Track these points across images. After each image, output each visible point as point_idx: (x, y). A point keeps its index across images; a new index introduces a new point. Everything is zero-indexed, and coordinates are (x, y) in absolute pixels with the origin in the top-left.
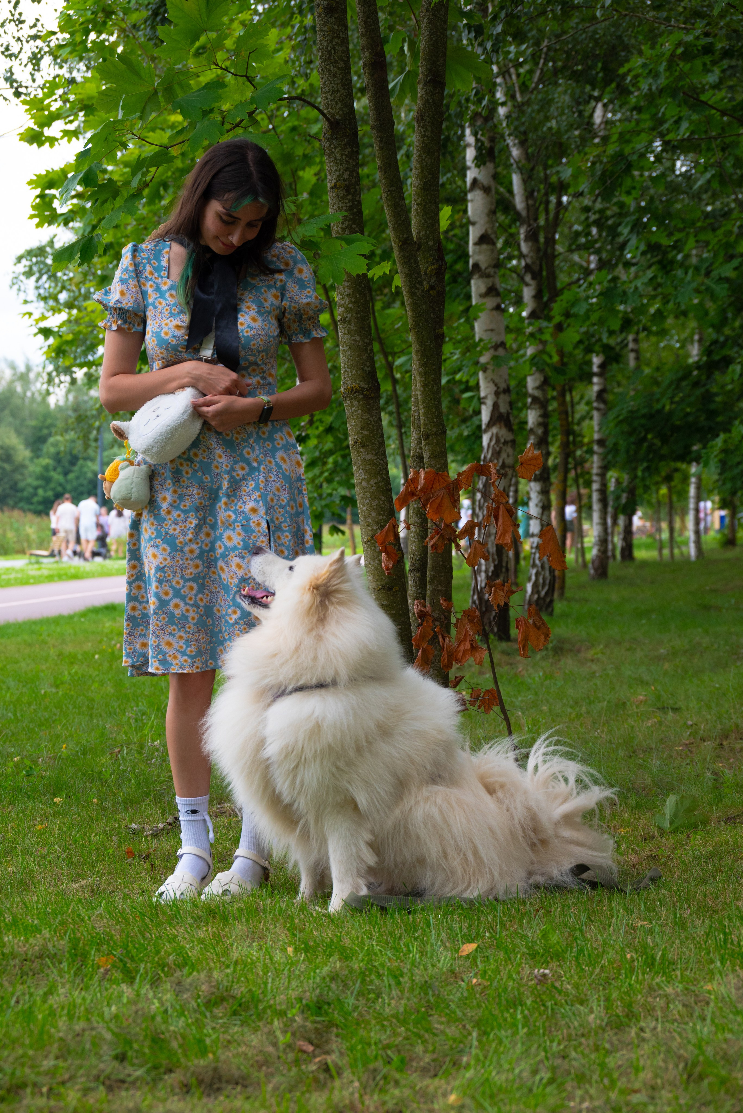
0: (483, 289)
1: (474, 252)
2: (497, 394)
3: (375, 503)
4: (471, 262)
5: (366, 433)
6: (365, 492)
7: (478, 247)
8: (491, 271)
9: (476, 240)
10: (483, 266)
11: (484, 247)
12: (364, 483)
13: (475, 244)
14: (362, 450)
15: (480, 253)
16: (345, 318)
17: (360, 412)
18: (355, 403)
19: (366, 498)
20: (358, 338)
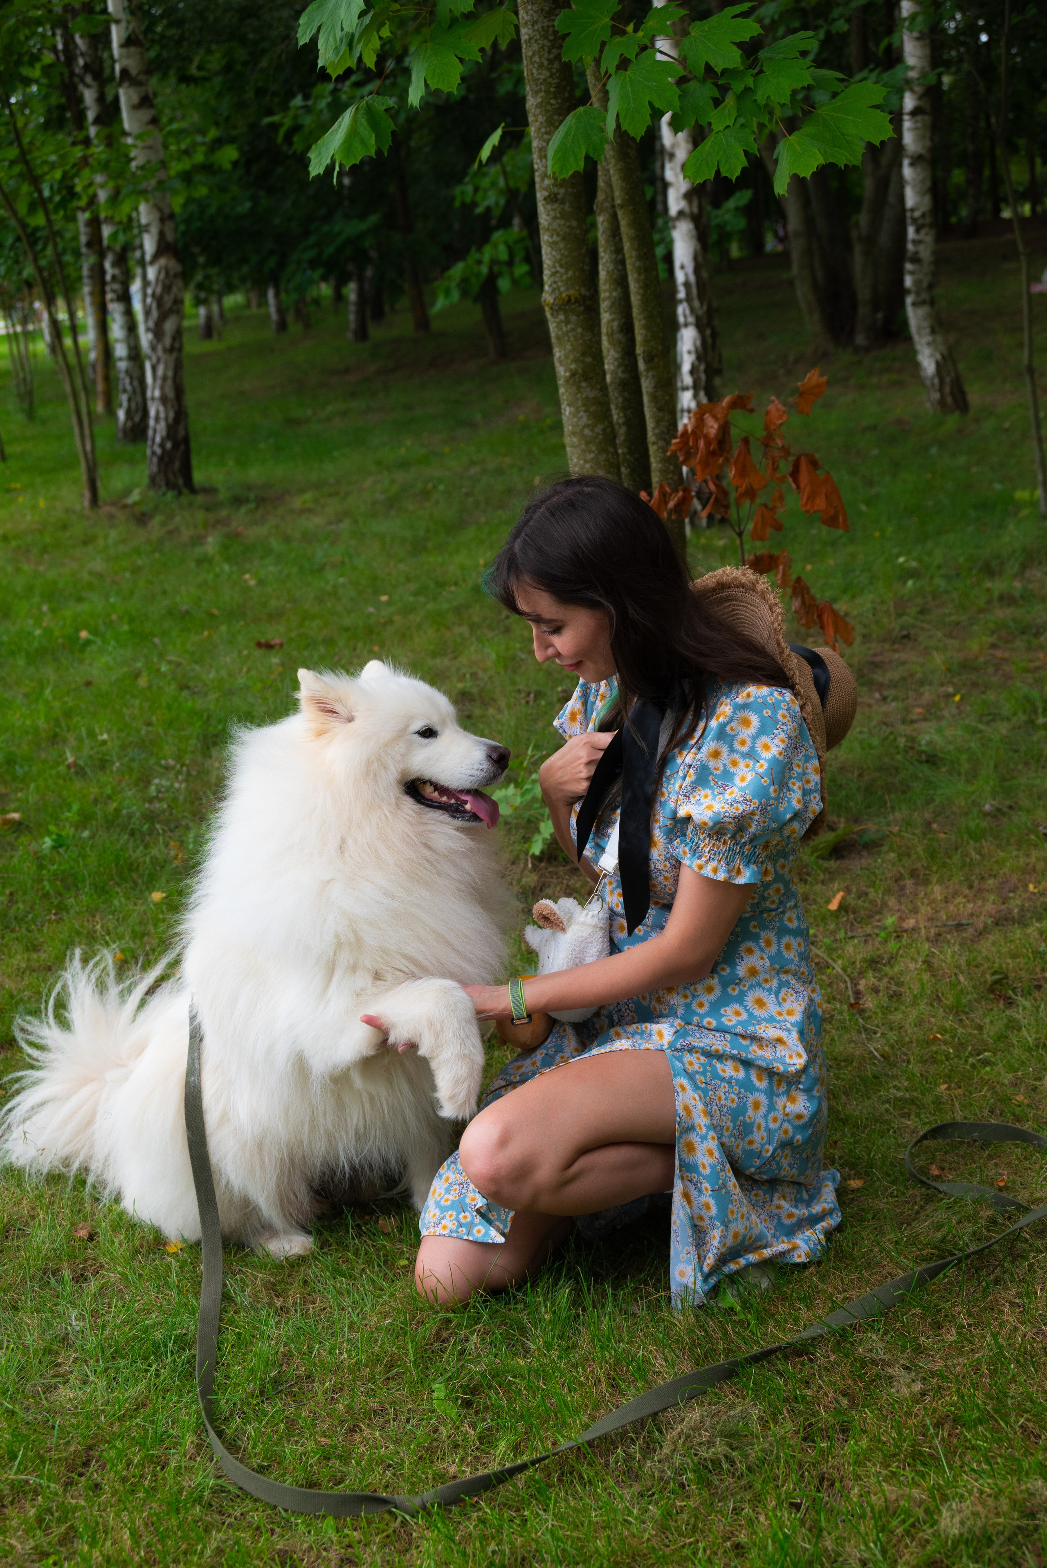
0: (136, 99)
1: (121, 56)
2: (162, 220)
3: (602, 458)
4: (117, 68)
5: (589, 360)
6: (588, 443)
7: (125, 50)
8: (142, 77)
9: (123, 41)
10: (134, 72)
11: (133, 49)
12: (587, 432)
13: (122, 46)
14: (584, 384)
15: (128, 56)
16: (556, 195)
17: (579, 330)
18: (573, 318)
19: (590, 452)
20: (574, 223)
